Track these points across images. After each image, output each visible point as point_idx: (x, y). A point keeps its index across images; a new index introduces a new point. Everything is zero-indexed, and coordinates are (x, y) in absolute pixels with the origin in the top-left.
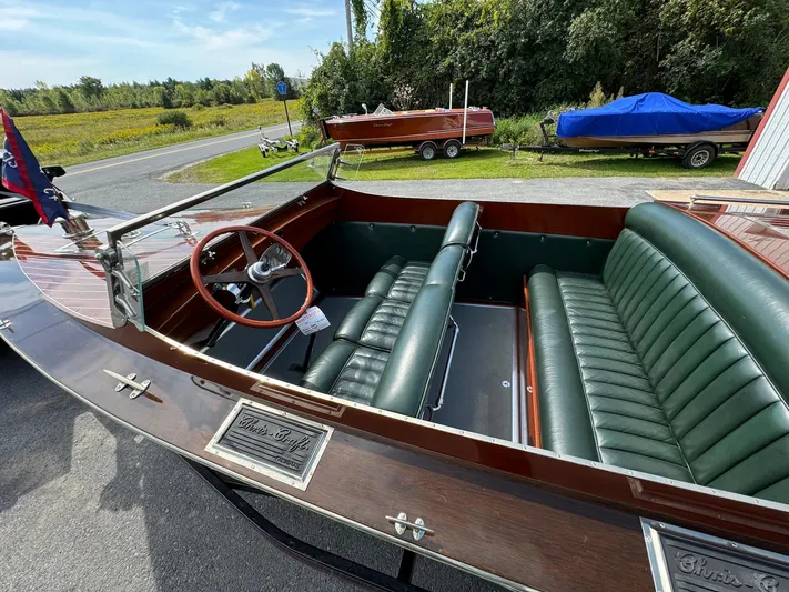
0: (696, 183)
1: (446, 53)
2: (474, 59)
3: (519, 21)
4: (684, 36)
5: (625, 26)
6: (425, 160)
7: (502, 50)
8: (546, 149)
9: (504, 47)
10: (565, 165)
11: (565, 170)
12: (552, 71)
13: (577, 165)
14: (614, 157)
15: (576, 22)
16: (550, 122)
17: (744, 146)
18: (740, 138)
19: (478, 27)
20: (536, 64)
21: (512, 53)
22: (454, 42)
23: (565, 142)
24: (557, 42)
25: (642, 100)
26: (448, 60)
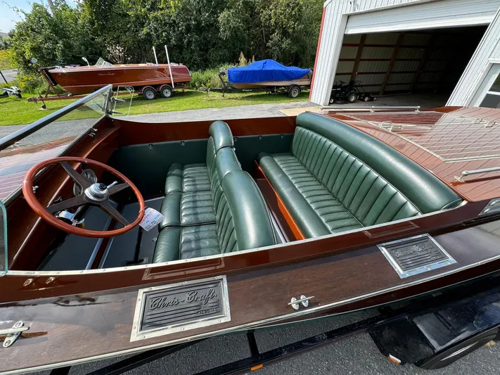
0: (297, 105)
1: (142, 25)
2: (164, 31)
3: (187, 10)
4: (274, 31)
5: (245, 21)
6: (148, 99)
7: (182, 27)
8: (224, 90)
9: (182, 25)
10: (237, 98)
11: (238, 102)
12: (215, 44)
13: (243, 98)
14: (259, 94)
15: (222, 15)
16: (223, 74)
17: (309, 86)
18: (307, 83)
19: (161, 9)
20: (205, 39)
21: (188, 29)
22: (146, 17)
23: (235, 85)
24: (213, 26)
25: (265, 63)
26: (145, 30)
